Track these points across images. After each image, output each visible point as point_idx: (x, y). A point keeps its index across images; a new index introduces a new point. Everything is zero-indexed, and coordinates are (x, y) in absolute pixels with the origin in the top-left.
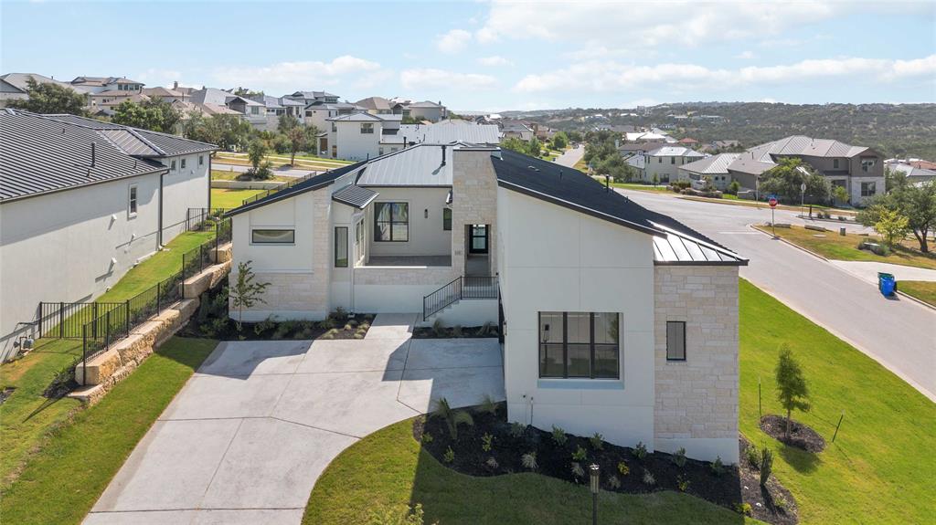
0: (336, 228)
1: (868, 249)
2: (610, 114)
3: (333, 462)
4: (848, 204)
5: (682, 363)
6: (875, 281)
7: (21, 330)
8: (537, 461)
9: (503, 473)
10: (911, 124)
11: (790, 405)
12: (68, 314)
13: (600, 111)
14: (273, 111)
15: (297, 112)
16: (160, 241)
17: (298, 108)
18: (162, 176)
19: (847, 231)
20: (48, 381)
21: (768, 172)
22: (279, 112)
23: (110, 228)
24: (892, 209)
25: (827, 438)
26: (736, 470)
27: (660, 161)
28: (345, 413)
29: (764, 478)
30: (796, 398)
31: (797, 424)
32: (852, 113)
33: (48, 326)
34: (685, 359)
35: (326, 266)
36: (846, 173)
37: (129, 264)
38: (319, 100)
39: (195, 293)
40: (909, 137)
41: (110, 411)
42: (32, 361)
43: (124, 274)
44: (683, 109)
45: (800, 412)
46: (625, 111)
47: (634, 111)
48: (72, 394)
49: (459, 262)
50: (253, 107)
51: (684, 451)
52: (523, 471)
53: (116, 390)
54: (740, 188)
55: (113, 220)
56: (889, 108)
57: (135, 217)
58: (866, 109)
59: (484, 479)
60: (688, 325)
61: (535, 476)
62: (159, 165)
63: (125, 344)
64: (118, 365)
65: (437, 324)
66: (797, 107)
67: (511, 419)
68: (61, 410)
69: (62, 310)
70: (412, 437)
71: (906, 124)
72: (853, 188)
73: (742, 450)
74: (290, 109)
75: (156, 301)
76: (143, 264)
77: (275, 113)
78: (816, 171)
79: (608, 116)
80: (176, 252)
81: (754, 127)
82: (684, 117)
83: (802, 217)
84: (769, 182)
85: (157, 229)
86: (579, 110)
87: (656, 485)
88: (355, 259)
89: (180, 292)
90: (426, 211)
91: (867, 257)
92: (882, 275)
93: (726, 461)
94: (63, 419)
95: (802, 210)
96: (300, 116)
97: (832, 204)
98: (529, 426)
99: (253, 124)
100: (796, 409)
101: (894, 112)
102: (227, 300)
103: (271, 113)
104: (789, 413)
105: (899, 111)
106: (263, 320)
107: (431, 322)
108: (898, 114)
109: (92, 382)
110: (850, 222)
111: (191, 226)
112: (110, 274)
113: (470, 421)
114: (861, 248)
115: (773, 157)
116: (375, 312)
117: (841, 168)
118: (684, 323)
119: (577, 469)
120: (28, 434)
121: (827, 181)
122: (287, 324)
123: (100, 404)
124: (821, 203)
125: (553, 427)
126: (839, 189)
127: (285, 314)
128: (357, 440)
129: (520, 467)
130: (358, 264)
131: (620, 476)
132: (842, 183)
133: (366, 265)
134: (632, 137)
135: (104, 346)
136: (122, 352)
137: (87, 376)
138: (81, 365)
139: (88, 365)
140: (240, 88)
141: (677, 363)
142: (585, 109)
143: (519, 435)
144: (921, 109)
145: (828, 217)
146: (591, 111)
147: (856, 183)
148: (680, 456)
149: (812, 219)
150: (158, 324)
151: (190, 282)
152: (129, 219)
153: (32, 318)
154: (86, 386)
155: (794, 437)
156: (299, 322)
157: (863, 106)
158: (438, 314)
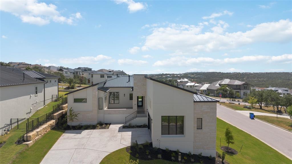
0: (99, 98)
1: (246, 108)
2: (172, 75)
3: (104, 159)
4: (240, 98)
5: (201, 130)
6: (249, 115)
7: (6, 126)
8: (162, 156)
9: (152, 159)
10: (256, 78)
11: (229, 143)
12: (19, 123)
13: (169, 74)
14: (72, 73)
15: (79, 73)
16: (44, 104)
17: (79, 72)
18: (44, 84)
19: (240, 104)
20: (16, 140)
21: (218, 89)
22: (74, 73)
23: (30, 99)
24: (253, 97)
25: (238, 151)
26: (215, 158)
27: (187, 87)
28: (106, 147)
29: (223, 160)
30: (230, 140)
31: (231, 148)
32: (240, 75)
33: (13, 126)
34: (202, 129)
35: (96, 109)
36: (239, 89)
37: (36, 110)
38: (86, 70)
39: (57, 118)
40: (255, 82)
41: (35, 148)
42: (10, 134)
43: (34, 113)
44: (193, 74)
45: (232, 144)
46: (176, 74)
47: (179, 74)
48: (24, 143)
49: (135, 107)
50: (65, 72)
51: (201, 153)
52: (158, 159)
53: (36, 142)
54: (210, 94)
55: (31, 96)
56: (250, 74)
57: (37, 96)
58: (244, 74)
59: (147, 161)
60: (203, 119)
61: (162, 160)
62: (44, 81)
63: (38, 130)
64: (36, 136)
65: (129, 125)
66: (225, 73)
67: (154, 146)
68: (21, 147)
69: (18, 121)
70: (126, 152)
71: (255, 78)
72: (241, 94)
73: (216, 154)
74: (77, 73)
75: (46, 119)
76: (40, 110)
77: (72, 74)
78: (231, 88)
79: (171, 76)
80: (50, 107)
81: (213, 79)
82: (193, 76)
83: (228, 101)
84: (219, 91)
85: (43, 100)
86: (163, 74)
87: (194, 162)
88: (104, 108)
89: (52, 117)
90: (124, 94)
91: (246, 110)
92: (250, 113)
93: (213, 156)
94: (22, 149)
95: (228, 99)
96: (80, 75)
97: (235, 98)
98: (159, 148)
99: (66, 77)
100: (231, 144)
101: (251, 75)
102: (67, 119)
103: (71, 74)
104: (228, 145)
105: (253, 75)
106: (78, 125)
107: (128, 124)
108: (252, 75)
109: (29, 140)
110: (241, 102)
111: (53, 100)
112: (30, 112)
113: (142, 147)
114: (244, 107)
115: (219, 85)
116: (110, 123)
117: (238, 88)
118: (202, 118)
119: (173, 158)
120: (12, 154)
121: (234, 91)
122: (85, 126)
123: (32, 146)
124: (233, 98)
125: (166, 148)
126: (237, 94)
127: (84, 123)
128: (110, 153)
129: (157, 158)
130: (106, 109)
131: (185, 159)
132: (238, 92)
133: (108, 109)
134: (179, 81)
135: (32, 130)
136: (37, 132)
137: (28, 138)
138: (26, 135)
139: (28, 135)
140: (61, 66)
141: (200, 130)
142: (165, 74)
143: (156, 150)
144: (259, 74)
145: (235, 100)
146: (166, 74)
147: (242, 92)
148: (200, 155)
149: (230, 101)
150: (47, 125)
151: (55, 114)
152: (35, 96)
153: (9, 123)
154: (27, 141)
155: (230, 151)
156: (89, 125)
157: (243, 73)
158: (130, 122)
